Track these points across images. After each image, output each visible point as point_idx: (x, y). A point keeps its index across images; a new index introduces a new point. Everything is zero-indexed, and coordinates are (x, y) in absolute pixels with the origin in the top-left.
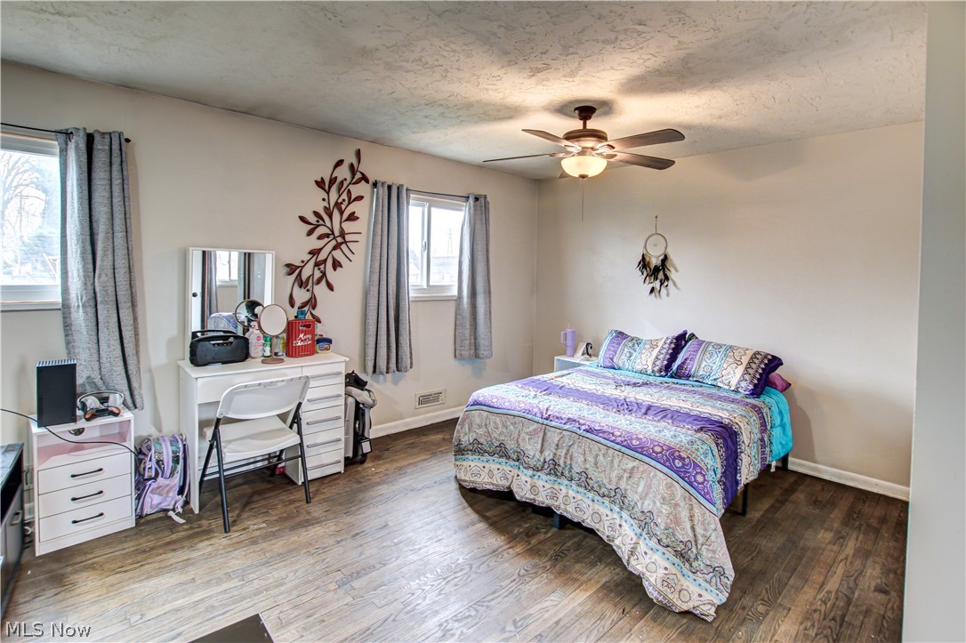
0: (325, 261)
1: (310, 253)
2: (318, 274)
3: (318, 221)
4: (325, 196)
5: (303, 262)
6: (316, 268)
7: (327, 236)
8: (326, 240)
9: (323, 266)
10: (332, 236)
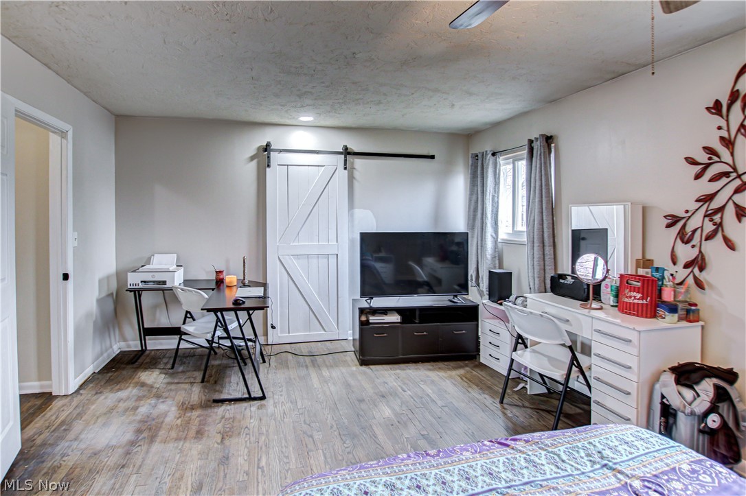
0: (721, 209)
1: (698, 201)
2: (709, 227)
3: (710, 159)
4: (723, 123)
5: (687, 212)
6: (707, 219)
7: (726, 174)
8: (724, 180)
9: (719, 215)
10: (734, 175)
